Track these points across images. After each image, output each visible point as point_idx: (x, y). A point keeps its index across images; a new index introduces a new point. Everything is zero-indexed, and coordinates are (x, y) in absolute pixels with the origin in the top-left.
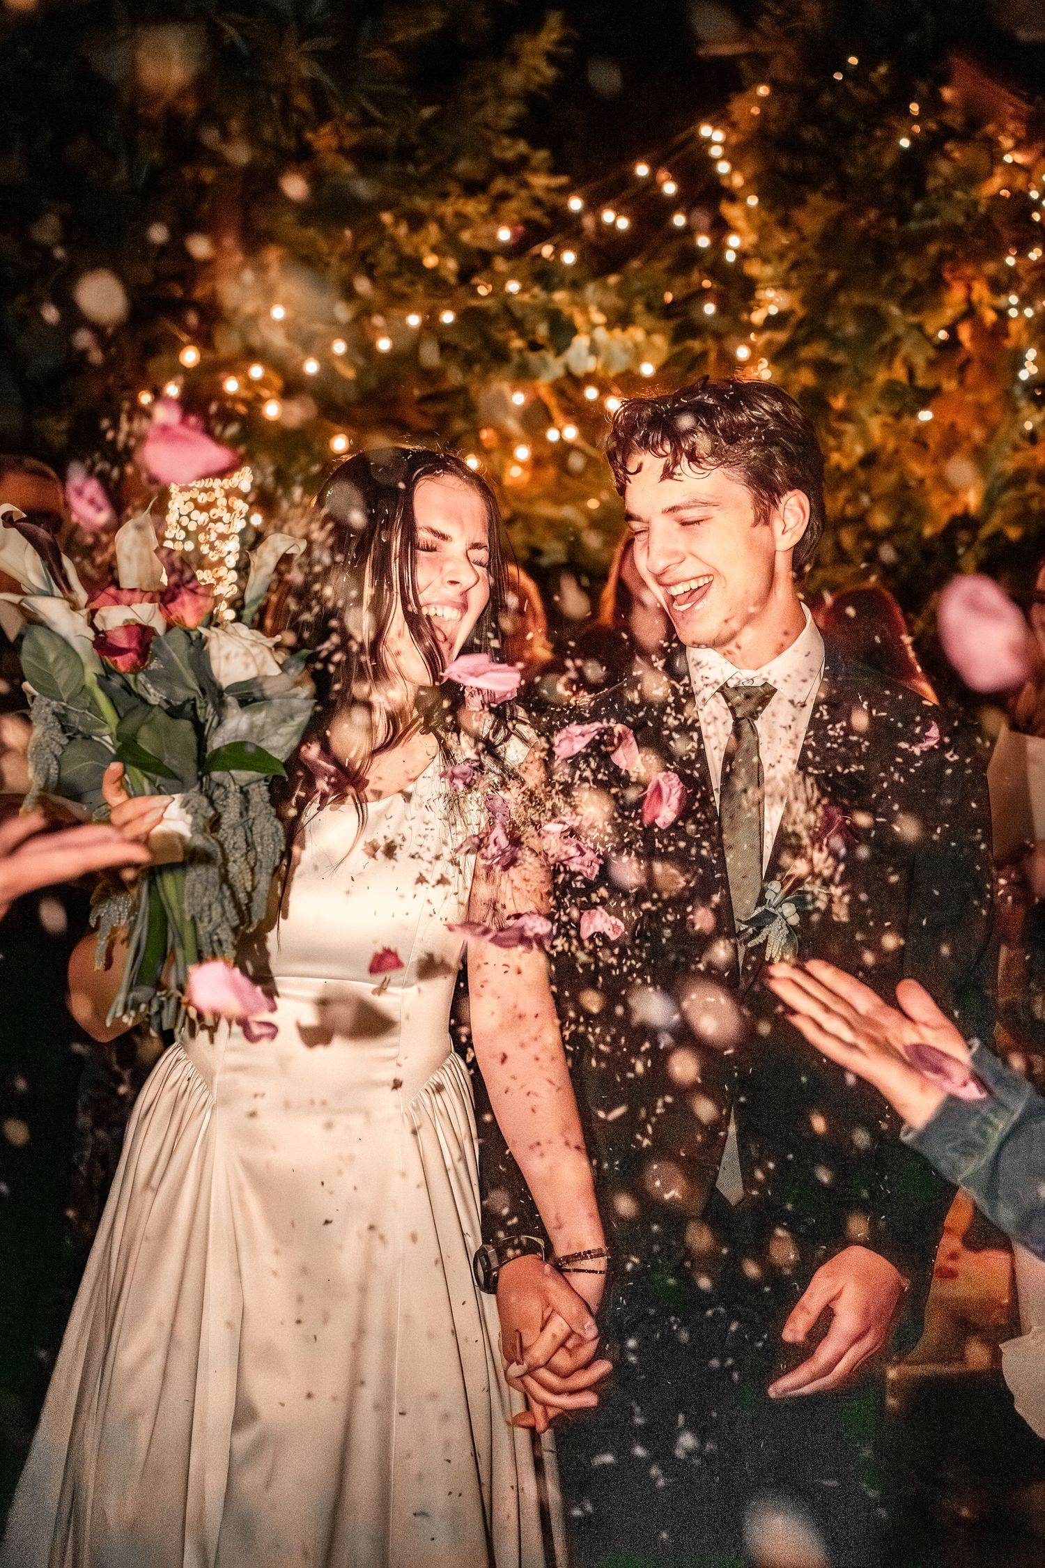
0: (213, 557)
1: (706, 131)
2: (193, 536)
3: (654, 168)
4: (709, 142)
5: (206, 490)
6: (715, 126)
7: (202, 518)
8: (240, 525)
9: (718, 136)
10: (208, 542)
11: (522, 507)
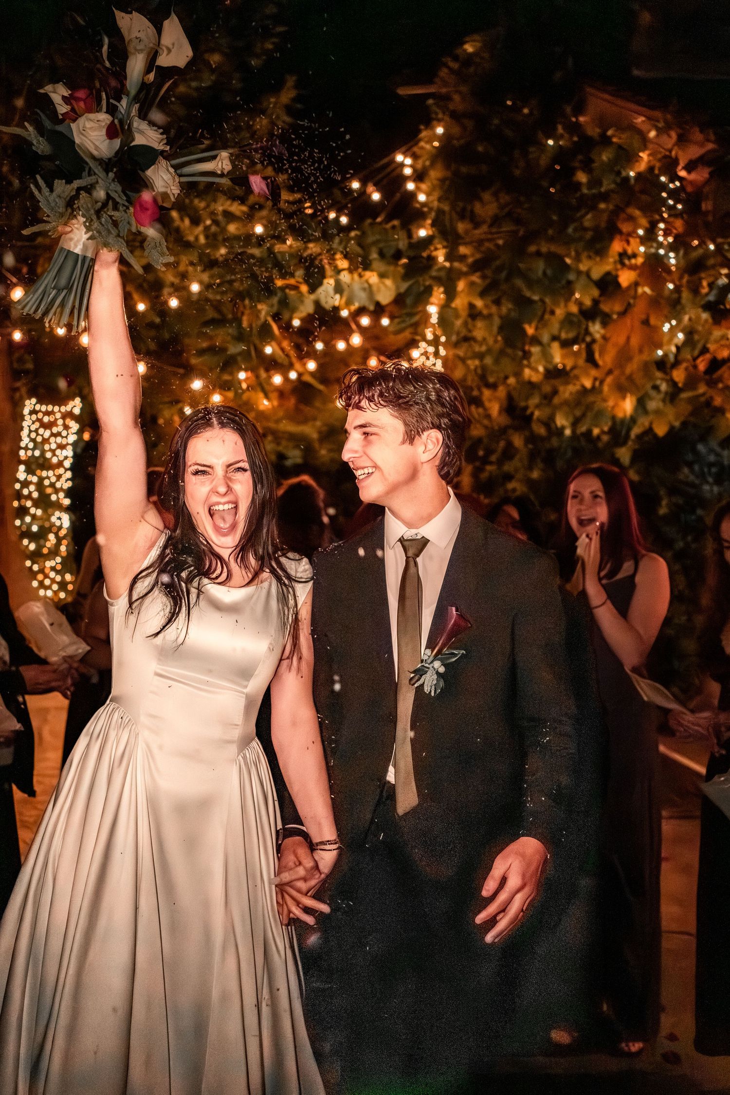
0: (55, 460)
1: (399, 158)
2: (40, 446)
3: (364, 183)
4: (402, 165)
5: (47, 413)
6: (405, 154)
7: (47, 434)
8: (72, 438)
9: (408, 161)
10: (51, 450)
11: (272, 425)
